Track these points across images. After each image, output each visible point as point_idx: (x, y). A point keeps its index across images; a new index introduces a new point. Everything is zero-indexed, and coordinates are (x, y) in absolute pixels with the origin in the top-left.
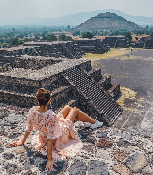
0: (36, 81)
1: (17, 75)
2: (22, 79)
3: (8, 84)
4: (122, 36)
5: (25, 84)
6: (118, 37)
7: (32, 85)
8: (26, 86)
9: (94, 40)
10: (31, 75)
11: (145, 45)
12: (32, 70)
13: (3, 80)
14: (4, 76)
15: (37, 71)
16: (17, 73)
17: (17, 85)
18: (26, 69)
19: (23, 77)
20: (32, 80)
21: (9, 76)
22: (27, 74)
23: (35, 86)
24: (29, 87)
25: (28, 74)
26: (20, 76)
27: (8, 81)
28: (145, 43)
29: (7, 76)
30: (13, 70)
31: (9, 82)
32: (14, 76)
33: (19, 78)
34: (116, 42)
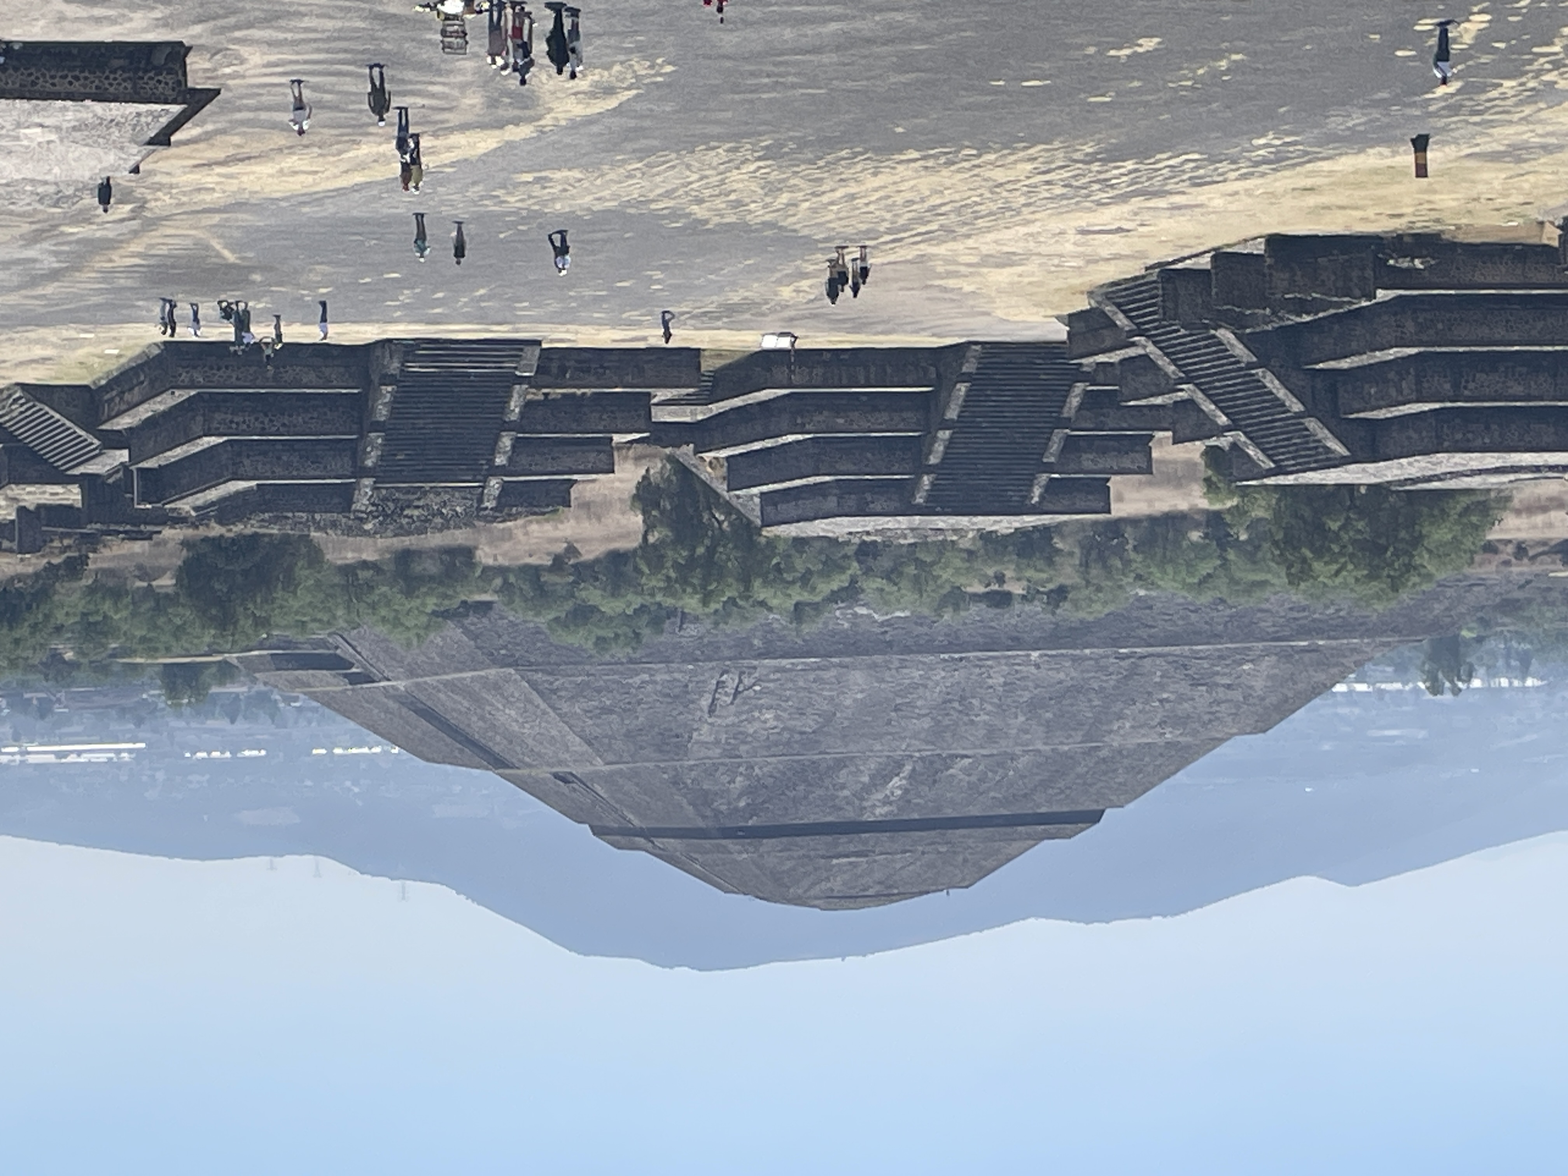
6: (906, 509)
28: (502, 426)
34: (945, 435)
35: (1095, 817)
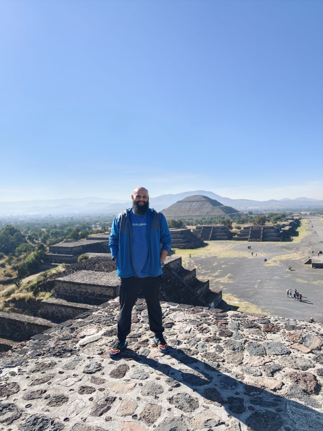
0: (109, 287)
1: (83, 280)
2: (90, 285)
3: (70, 293)
4: (219, 225)
5: (94, 292)
6: (214, 227)
7: (104, 294)
8: (96, 295)
9: (182, 231)
10: (102, 280)
11: (249, 236)
12: (103, 272)
13: (63, 287)
14: (64, 282)
15: (111, 273)
16: (82, 277)
17: (82, 293)
18: (96, 271)
19: (92, 282)
20: (104, 286)
21: (72, 281)
22: (96, 278)
23: (108, 294)
24: (101, 295)
25: (98, 278)
26: (87, 281)
27: (70, 288)
28: (250, 234)
29: (69, 281)
30: (78, 273)
31: (71, 290)
32: (79, 281)
33: (85, 284)
34: (211, 233)
35: (177, 202)
